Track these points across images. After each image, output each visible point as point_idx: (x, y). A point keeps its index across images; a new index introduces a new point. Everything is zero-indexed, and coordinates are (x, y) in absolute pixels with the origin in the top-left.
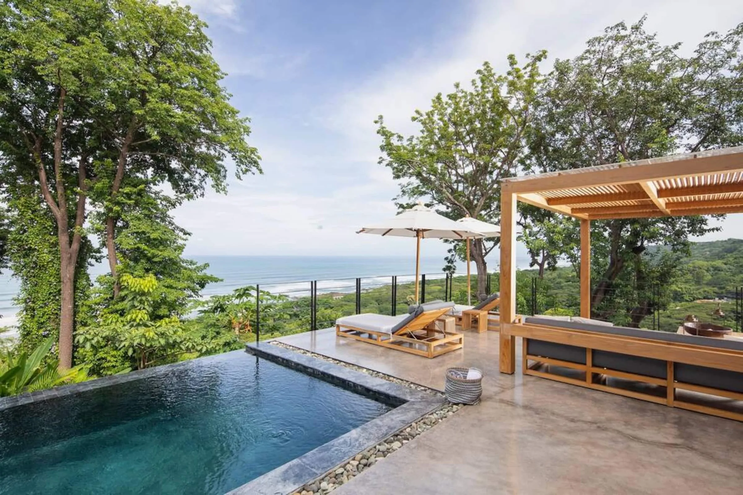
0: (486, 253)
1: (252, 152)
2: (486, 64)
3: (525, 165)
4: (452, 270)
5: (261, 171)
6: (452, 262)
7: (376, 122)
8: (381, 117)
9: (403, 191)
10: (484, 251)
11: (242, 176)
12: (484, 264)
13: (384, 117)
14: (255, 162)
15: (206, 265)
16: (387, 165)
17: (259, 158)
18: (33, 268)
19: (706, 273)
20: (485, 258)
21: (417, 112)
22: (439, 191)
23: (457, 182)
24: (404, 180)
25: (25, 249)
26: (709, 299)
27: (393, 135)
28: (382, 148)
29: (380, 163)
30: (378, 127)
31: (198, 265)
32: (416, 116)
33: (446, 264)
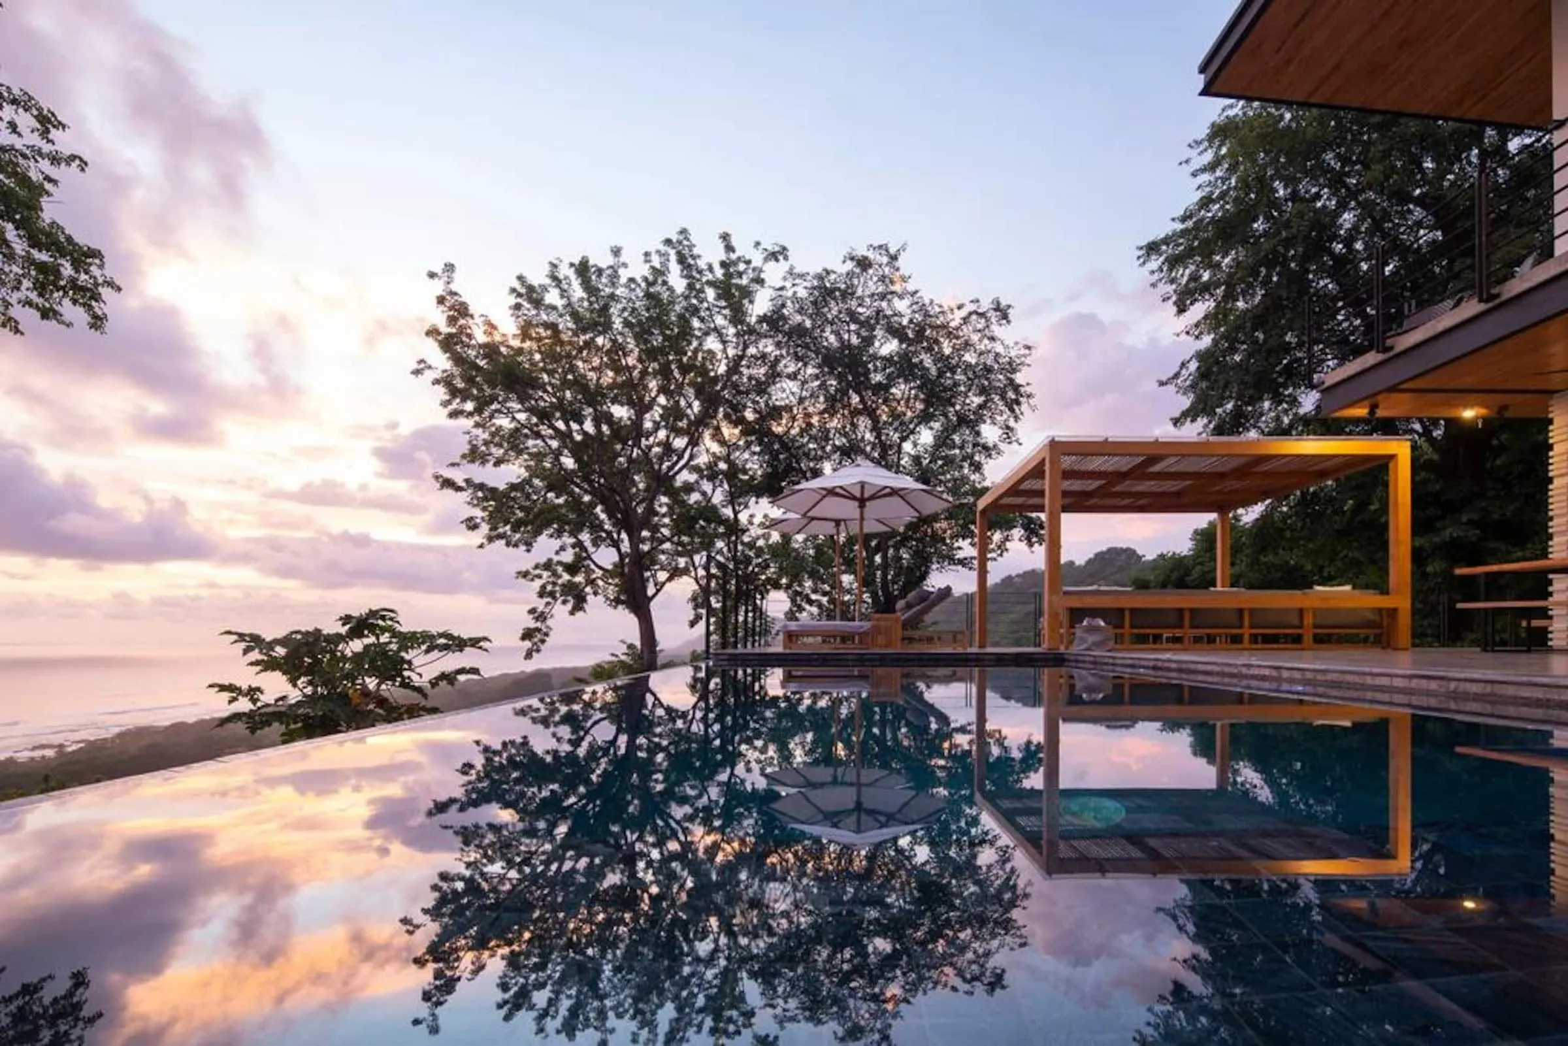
2: (683, 232)
4: (541, 637)
5: (97, 322)
6: (545, 619)
7: (432, 275)
8: (450, 268)
13: (459, 270)
29: (417, 372)
33: (530, 623)
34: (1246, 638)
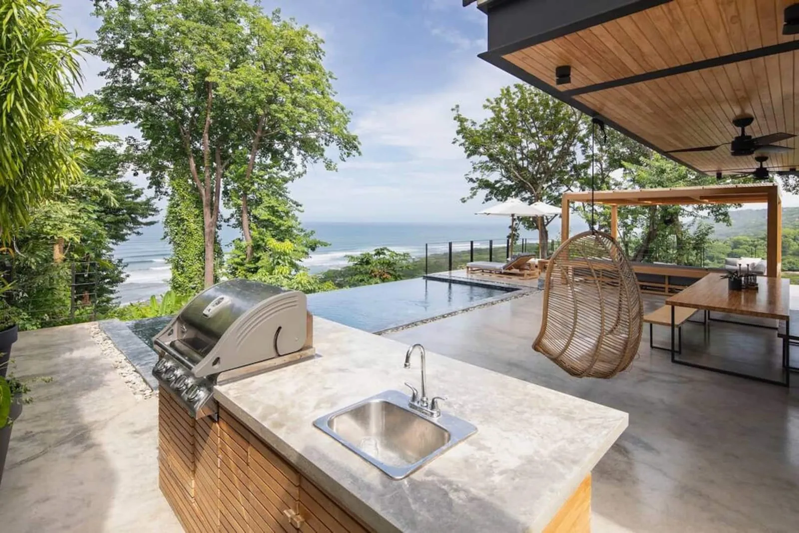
0: (548, 223)
1: (354, 139)
3: (584, 143)
4: (516, 238)
5: (360, 153)
6: (516, 230)
7: (453, 110)
8: (458, 106)
9: (474, 168)
10: (546, 221)
11: (346, 158)
12: (546, 232)
13: (460, 107)
14: (356, 147)
15: (313, 232)
16: (461, 145)
17: (359, 143)
18: (183, 234)
19: (792, 242)
20: (547, 228)
21: (488, 100)
22: (507, 170)
23: (522, 159)
24: (476, 158)
25: (177, 219)
26: (794, 271)
27: (466, 120)
28: (458, 133)
29: (454, 143)
30: (455, 114)
31: (307, 232)
32: (487, 104)
33: (510, 231)
34: (667, 290)
